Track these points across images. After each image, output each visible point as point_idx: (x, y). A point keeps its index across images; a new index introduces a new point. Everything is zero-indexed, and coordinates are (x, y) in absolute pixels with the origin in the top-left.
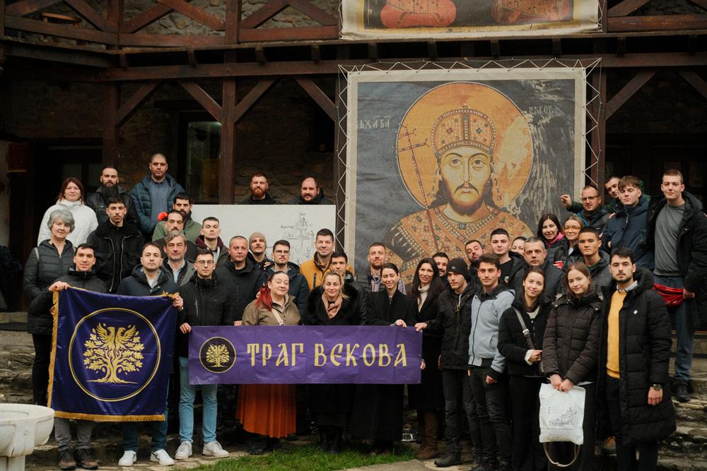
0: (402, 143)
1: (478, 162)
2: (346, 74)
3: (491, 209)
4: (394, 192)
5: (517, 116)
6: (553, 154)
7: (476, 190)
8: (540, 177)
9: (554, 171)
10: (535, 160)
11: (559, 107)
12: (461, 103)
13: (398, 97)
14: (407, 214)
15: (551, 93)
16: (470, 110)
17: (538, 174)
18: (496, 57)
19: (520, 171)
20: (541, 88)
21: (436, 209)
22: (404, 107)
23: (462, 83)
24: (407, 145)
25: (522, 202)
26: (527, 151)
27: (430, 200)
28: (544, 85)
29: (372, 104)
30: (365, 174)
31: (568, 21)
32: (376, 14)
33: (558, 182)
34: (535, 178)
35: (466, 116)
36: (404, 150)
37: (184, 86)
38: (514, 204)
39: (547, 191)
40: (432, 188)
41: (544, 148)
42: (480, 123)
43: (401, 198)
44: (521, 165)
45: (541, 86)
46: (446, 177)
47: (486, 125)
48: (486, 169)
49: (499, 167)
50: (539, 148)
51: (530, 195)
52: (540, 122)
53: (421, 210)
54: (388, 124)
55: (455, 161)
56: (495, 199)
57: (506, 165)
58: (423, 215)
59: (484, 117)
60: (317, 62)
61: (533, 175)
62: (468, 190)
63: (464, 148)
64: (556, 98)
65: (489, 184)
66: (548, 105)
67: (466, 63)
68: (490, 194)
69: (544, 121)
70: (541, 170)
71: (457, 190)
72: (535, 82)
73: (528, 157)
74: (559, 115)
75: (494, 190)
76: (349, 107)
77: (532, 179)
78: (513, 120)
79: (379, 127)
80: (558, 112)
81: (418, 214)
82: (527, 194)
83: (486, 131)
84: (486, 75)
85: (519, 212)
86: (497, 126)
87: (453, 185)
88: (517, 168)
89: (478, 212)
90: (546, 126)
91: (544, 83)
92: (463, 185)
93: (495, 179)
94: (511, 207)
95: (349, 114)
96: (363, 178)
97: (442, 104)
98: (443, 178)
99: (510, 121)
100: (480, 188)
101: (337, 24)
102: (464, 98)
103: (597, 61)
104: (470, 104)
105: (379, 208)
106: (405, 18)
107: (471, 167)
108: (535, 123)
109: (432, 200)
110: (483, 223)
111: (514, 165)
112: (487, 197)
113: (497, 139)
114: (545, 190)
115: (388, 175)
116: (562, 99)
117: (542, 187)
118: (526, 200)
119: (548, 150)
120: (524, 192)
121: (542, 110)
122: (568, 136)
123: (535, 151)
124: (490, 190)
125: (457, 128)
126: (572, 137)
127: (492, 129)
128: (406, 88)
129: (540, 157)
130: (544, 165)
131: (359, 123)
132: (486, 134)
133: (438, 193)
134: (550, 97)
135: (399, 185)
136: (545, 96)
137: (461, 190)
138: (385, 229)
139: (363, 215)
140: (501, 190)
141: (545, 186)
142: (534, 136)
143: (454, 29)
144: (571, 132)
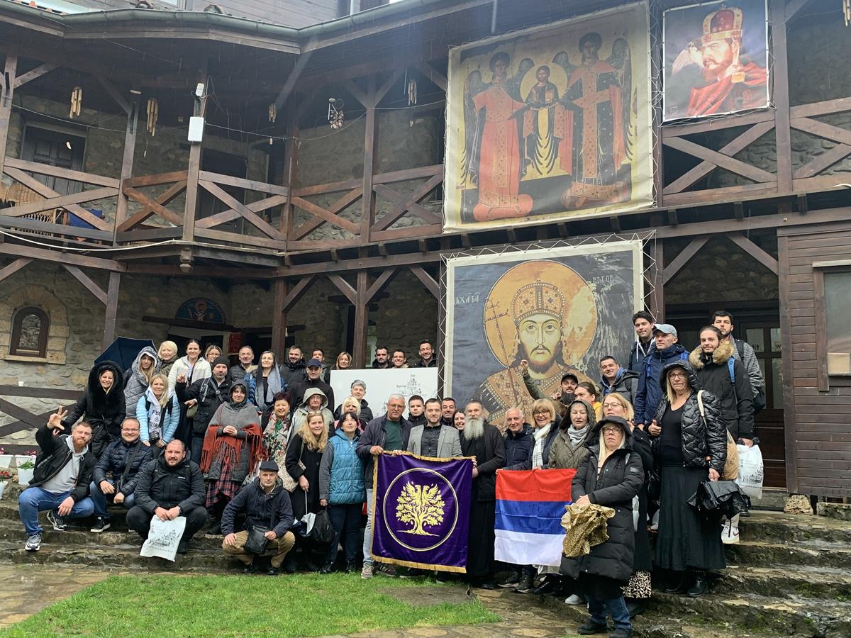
0: (488, 314)
1: (550, 327)
2: (446, 261)
3: (562, 367)
4: (482, 355)
5: (582, 286)
6: (615, 317)
7: (549, 351)
8: (604, 338)
9: (616, 333)
10: (598, 323)
11: (619, 275)
12: (536, 278)
13: (485, 277)
14: (493, 373)
15: (612, 264)
16: (543, 283)
17: (602, 336)
18: (565, 237)
19: (585, 333)
20: (603, 261)
21: (516, 368)
22: (490, 284)
23: (535, 261)
24: (492, 315)
25: (588, 360)
26: (592, 316)
27: (511, 361)
28: (605, 258)
29: (465, 284)
30: (459, 341)
31: (627, 202)
32: (469, 212)
33: (620, 342)
34: (600, 339)
35: (539, 289)
36: (490, 319)
37: (331, 278)
38: (581, 362)
39: (611, 350)
40: (512, 350)
41: (606, 312)
42: (552, 294)
43: (487, 359)
44: (587, 328)
45: (603, 259)
46: (523, 341)
47: (556, 295)
48: (557, 332)
49: (567, 331)
50: (602, 312)
51: (595, 354)
52: (603, 290)
53: (504, 369)
54: (477, 300)
55: (531, 327)
56: (564, 358)
57: (573, 328)
58: (505, 374)
59: (555, 289)
60: (424, 253)
61: (598, 336)
62: (542, 351)
63: (537, 316)
64: (616, 268)
65: (560, 345)
66: (609, 274)
67: (540, 244)
68: (561, 354)
69: (606, 289)
70: (605, 331)
71: (533, 351)
72: (597, 256)
73: (592, 321)
74: (619, 282)
75: (564, 351)
76: (448, 288)
77: (597, 339)
78: (579, 290)
79: (470, 302)
80: (619, 280)
81: (501, 373)
82: (593, 353)
83: (556, 301)
84: (555, 253)
85: (586, 369)
86: (565, 296)
87: (529, 348)
88: (584, 330)
89: (551, 369)
90: (608, 293)
91: (605, 256)
92: (538, 347)
93: (565, 341)
94: (579, 365)
95: (448, 293)
96: (459, 344)
97: (520, 280)
98: (521, 342)
99: (576, 291)
100: (552, 349)
101: (440, 222)
102: (537, 274)
103: (652, 233)
104: (543, 278)
105: (470, 369)
106: (491, 212)
107: (544, 331)
108: (598, 291)
109: (512, 361)
110: (555, 380)
111: (581, 329)
112: (558, 357)
113: (565, 307)
114: (609, 349)
115: (477, 341)
116: (622, 268)
117: (606, 346)
118: (592, 359)
119: (610, 313)
120: (590, 352)
121: (604, 279)
122: (627, 299)
123: (598, 315)
124: (561, 350)
125: (532, 298)
126: (631, 301)
127: (561, 299)
128: (491, 269)
129: (603, 320)
130: (607, 327)
131: (455, 300)
132: (556, 303)
133: (517, 354)
134: (611, 268)
135: (486, 349)
136: (606, 267)
137: (535, 352)
138: (474, 386)
139: (458, 374)
140: (570, 350)
141: (608, 345)
142: (598, 303)
143: (531, 217)
144: (631, 297)
